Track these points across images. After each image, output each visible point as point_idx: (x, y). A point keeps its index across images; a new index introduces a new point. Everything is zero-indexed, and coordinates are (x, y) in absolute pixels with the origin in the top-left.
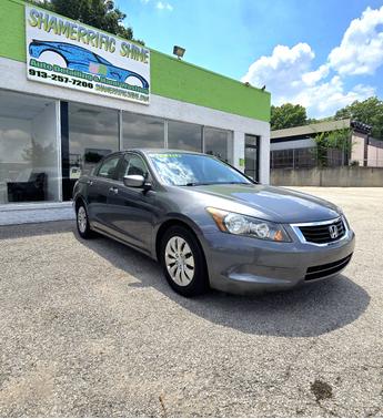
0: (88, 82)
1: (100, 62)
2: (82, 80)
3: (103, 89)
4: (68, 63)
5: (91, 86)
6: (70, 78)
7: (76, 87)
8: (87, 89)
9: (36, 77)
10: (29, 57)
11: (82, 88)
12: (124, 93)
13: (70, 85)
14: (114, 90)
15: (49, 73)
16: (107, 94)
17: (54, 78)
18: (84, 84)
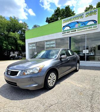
0: (75, 30)
1: (78, 23)
2: (73, 30)
3: (79, 30)
4: (70, 27)
5: (76, 31)
6: (70, 31)
7: (72, 33)
8: (75, 32)
9: (64, 34)
10: (62, 30)
11: (73, 32)
12: (86, 29)
13: (70, 33)
14: (83, 29)
15: (66, 32)
16: (80, 31)
17: (67, 32)
18: (74, 31)
